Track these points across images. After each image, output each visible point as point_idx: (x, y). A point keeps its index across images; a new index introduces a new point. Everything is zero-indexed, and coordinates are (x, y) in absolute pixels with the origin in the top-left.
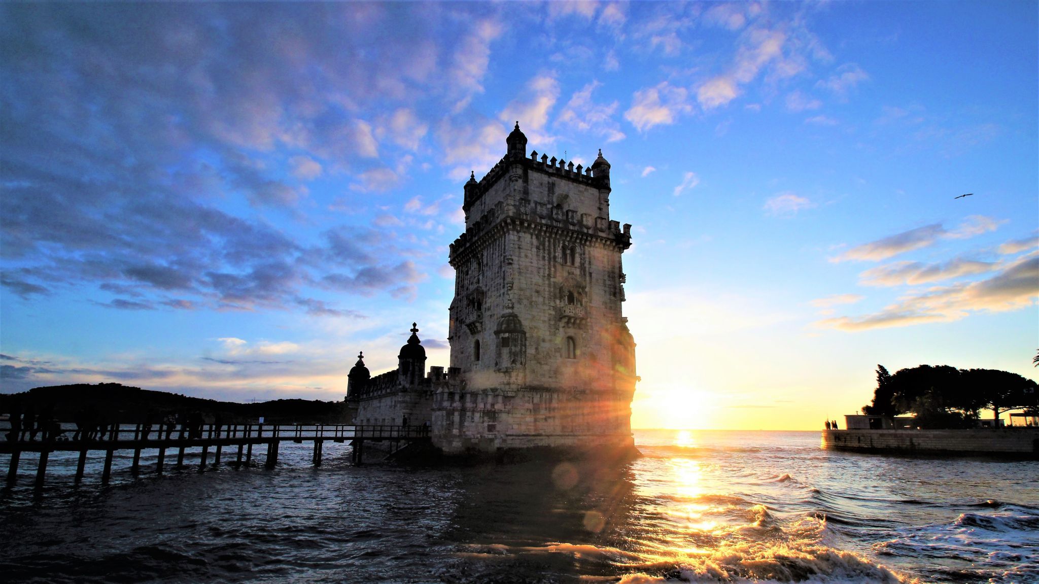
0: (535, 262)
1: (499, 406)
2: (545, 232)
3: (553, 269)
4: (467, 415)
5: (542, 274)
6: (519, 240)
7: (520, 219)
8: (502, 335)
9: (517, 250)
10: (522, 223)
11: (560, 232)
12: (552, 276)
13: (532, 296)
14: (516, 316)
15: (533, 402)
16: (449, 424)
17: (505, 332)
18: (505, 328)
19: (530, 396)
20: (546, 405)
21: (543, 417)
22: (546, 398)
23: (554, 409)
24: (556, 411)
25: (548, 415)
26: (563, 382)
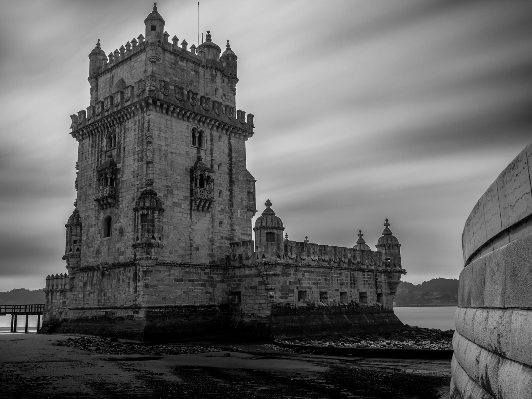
2: (94, 131)
9: (81, 156)
14: (77, 212)
19: (82, 275)
20: (90, 282)
21: (88, 293)
22: (90, 277)
23: (94, 285)
24: (95, 287)
25: (91, 291)
26: (101, 260)
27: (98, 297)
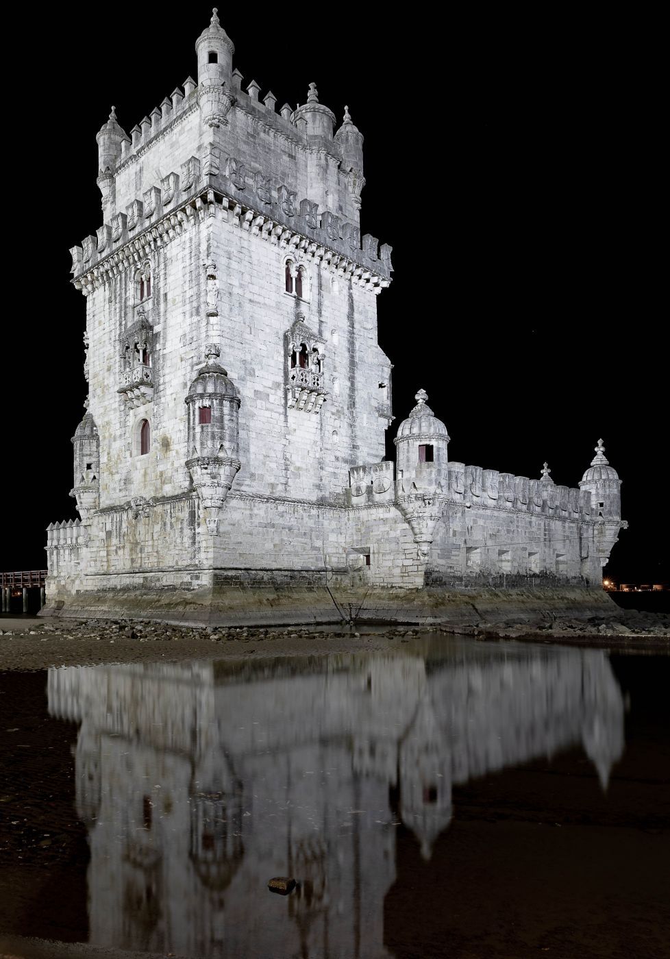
9: (92, 320)
14: (89, 417)
15: (105, 529)
19: (103, 521)
20: (116, 532)
21: (115, 548)
22: (116, 522)
23: (124, 536)
24: (125, 538)
25: (118, 546)
26: (132, 494)
27: (131, 555)
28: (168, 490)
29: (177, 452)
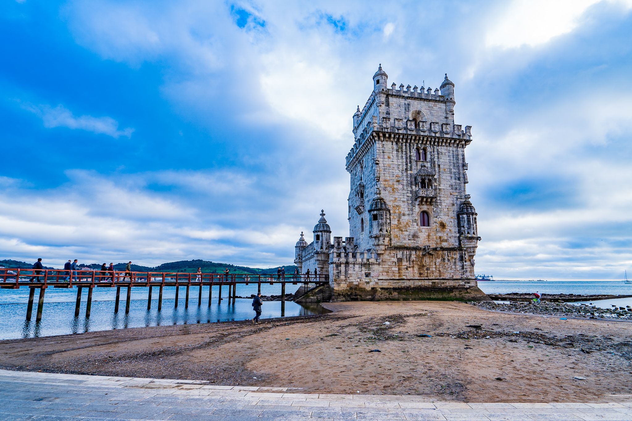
0: (395, 161)
1: (372, 260)
2: (402, 140)
3: (409, 165)
4: (350, 266)
5: (401, 169)
6: (383, 146)
7: (382, 132)
8: (372, 213)
9: (382, 154)
10: (384, 136)
11: (413, 138)
12: (409, 170)
13: (394, 184)
14: (382, 199)
15: (397, 257)
16: (338, 272)
17: (374, 210)
18: (375, 207)
19: (394, 253)
20: (406, 259)
21: (405, 267)
22: (407, 254)
23: (413, 261)
24: (415, 263)
25: (408, 266)
26: (419, 243)
27: (419, 271)
28: (445, 245)
29: (450, 230)
